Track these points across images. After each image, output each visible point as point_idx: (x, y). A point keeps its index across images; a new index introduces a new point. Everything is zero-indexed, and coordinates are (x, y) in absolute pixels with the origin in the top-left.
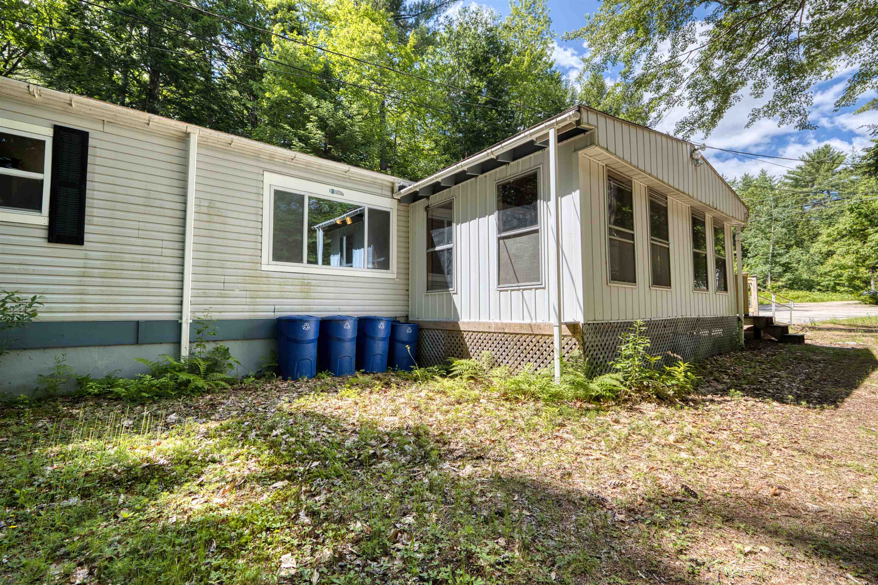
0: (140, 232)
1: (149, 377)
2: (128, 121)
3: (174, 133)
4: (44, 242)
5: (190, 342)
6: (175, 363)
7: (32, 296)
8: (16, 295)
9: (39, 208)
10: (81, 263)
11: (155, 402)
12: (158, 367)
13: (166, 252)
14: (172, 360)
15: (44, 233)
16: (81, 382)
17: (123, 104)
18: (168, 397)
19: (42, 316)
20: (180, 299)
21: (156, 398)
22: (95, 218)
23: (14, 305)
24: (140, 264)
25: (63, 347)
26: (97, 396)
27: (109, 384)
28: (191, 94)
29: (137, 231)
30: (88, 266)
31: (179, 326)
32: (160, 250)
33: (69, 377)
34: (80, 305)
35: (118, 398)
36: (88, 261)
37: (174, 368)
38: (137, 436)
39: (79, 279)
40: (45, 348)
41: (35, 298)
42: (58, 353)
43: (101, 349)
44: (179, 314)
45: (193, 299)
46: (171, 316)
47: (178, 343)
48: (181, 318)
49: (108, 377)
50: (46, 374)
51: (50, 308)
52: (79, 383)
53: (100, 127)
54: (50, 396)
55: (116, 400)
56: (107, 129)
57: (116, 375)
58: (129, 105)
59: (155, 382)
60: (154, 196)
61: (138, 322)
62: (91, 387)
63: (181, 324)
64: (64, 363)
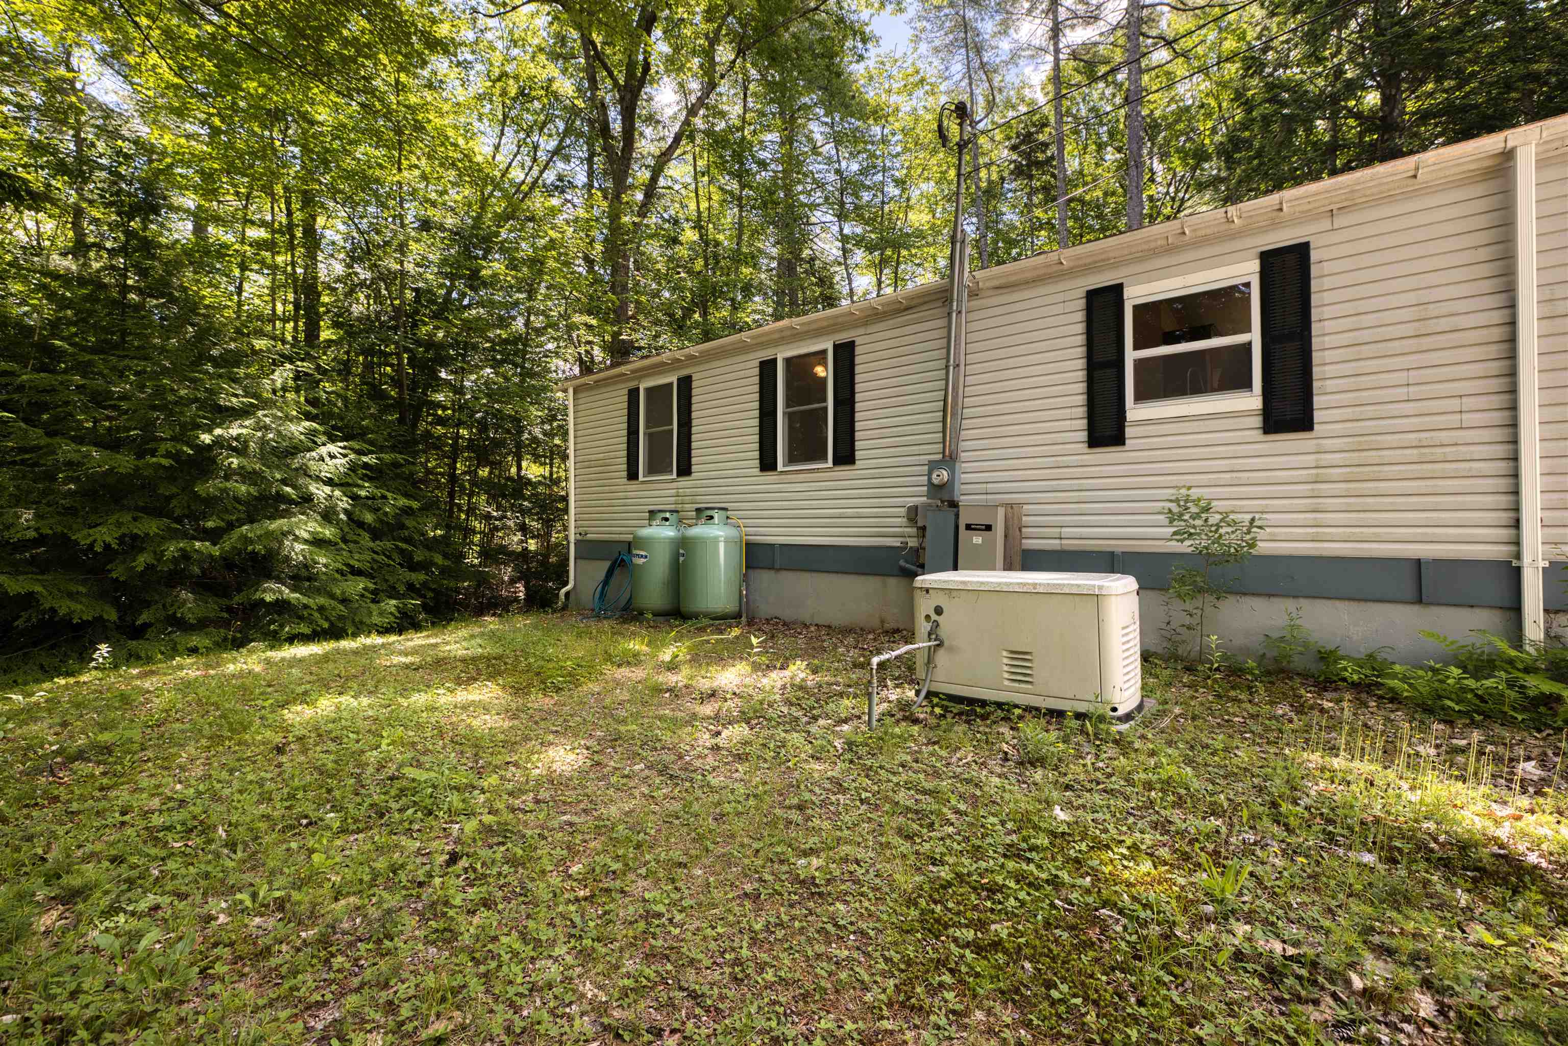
0: (1411, 389)
1: (1455, 671)
2: (1375, 190)
3: (1473, 167)
4: (1258, 435)
5: (1546, 611)
6: (1513, 653)
7: (1249, 517)
8: (1232, 516)
9: (1247, 384)
10: (1310, 460)
11: (1473, 724)
12: (1471, 654)
13: (1469, 419)
14: (1503, 645)
15: (1257, 421)
16: (1326, 657)
17: (1334, 172)
18: (1508, 722)
19: (1264, 547)
20: (1512, 514)
21: (1478, 718)
22: (1328, 382)
23: (1229, 530)
24: (1415, 451)
25: (1295, 597)
26: (1355, 686)
27: (1374, 669)
28: (1473, 74)
29: (1405, 390)
30: (1323, 463)
31: (1515, 574)
32: (1458, 416)
33: (1305, 644)
34: (1314, 530)
35: (1395, 699)
36: (1323, 456)
37: (1511, 662)
38: (1460, 784)
39: (1309, 487)
40: (1270, 595)
41: (1253, 520)
42: (1289, 604)
43: (1353, 606)
44: (1513, 548)
45: (1548, 514)
46: (1499, 552)
47: (1515, 608)
48: (1518, 556)
49: (1371, 656)
50: (1275, 635)
51: (1274, 534)
52: (1322, 658)
53: (1326, 224)
54: (1282, 671)
55: (1392, 700)
56: (1339, 222)
57: (1384, 655)
58: (1347, 168)
59: (1471, 683)
60: (1435, 314)
61: (1419, 561)
62: (1345, 669)
63: (1518, 571)
64: (1298, 622)
